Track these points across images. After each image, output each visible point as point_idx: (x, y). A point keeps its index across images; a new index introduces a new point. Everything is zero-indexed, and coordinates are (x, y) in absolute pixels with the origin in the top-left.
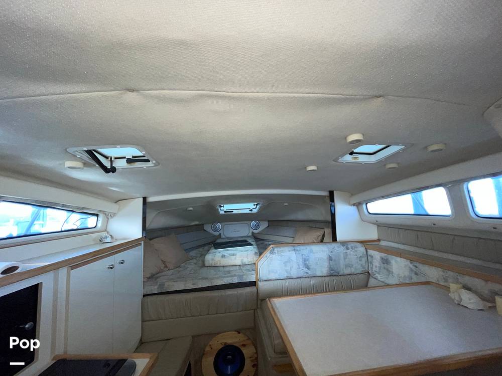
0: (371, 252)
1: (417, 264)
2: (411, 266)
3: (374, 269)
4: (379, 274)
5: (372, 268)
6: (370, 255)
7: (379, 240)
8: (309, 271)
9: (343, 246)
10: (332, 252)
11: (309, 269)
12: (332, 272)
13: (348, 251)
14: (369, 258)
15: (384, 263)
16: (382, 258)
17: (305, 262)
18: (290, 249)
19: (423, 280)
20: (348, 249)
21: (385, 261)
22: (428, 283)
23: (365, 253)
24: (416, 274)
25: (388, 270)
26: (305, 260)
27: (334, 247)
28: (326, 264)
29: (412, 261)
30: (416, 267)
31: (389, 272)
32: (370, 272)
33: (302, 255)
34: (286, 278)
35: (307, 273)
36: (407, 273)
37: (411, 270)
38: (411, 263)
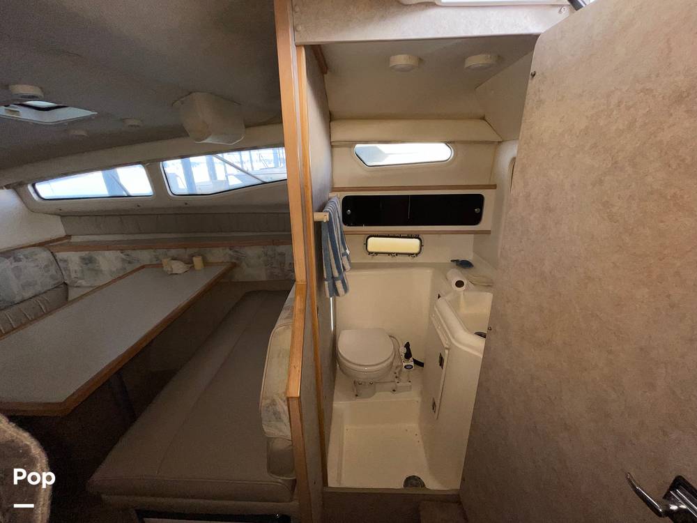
0: (60, 255)
1: (129, 252)
2: (122, 256)
4: (83, 279)
5: (70, 276)
6: (61, 260)
7: (68, 236)
13: (21, 264)
14: (60, 264)
15: (86, 264)
16: (83, 259)
19: (138, 266)
20: (18, 260)
21: (88, 261)
22: (143, 267)
23: (52, 259)
24: (130, 262)
25: (94, 270)
29: (122, 251)
30: (128, 255)
32: (67, 282)
36: (119, 265)
37: (123, 260)
38: (122, 253)
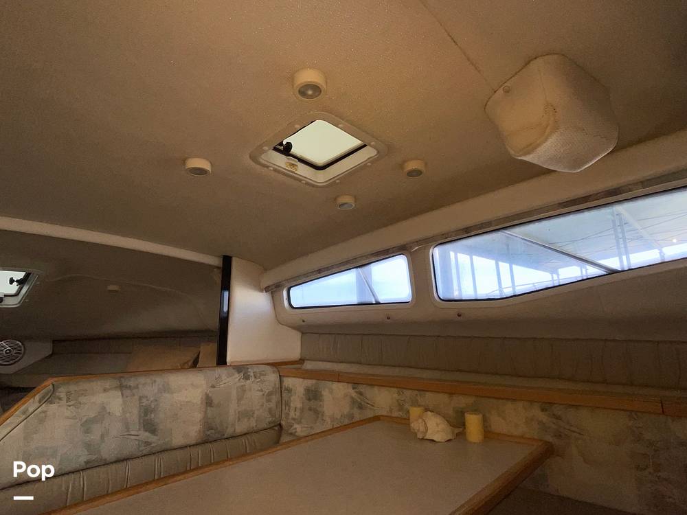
0: (288, 381)
1: (362, 388)
2: (353, 393)
3: (292, 414)
4: (299, 423)
5: (287, 414)
6: (286, 389)
7: (302, 361)
9: (239, 372)
10: (213, 387)
11: (153, 431)
12: (209, 433)
13: (248, 384)
14: (284, 395)
15: (309, 400)
16: (308, 390)
17: (146, 414)
18: (107, 386)
19: (370, 414)
20: (247, 378)
21: (313, 395)
22: (377, 418)
23: (278, 386)
25: (315, 411)
26: (146, 411)
27: (220, 377)
28: (198, 416)
29: (355, 385)
30: (361, 394)
32: (283, 423)
33: (140, 398)
34: (84, 466)
35: (147, 443)
36: (346, 410)
37: (353, 401)
38: (354, 388)
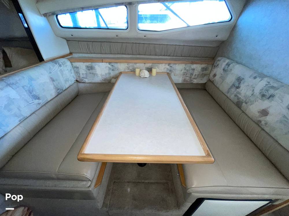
2: (110, 66)
3: (81, 76)
4: (86, 78)
5: (79, 76)
7: (71, 53)
8: (40, 101)
9: (54, 63)
10: (50, 73)
11: (39, 99)
12: (58, 91)
13: (62, 68)
15: (89, 70)
16: (87, 67)
17: (31, 93)
19: (118, 72)
20: (60, 65)
21: (91, 68)
23: (72, 66)
24: (113, 70)
25: (93, 73)
26: (30, 92)
27: (50, 67)
28: (52, 87)
29: (110, 63)
30: (113, 66)
31: (94, 74)
32: (78, 80)
33: (23, 87)
34: (19, 122)
35: (39, 104)
36: (107, 72)
37: (110, 69)
38: (109, 64)
